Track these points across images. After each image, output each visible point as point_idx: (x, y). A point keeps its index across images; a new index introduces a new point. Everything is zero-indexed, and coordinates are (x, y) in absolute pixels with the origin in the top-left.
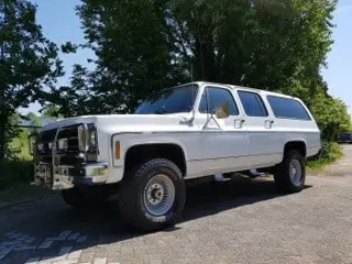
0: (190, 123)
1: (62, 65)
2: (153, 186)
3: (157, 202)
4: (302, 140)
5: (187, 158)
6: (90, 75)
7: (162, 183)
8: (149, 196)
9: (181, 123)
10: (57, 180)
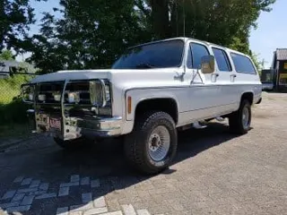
0: (181, 78)
1: (34, 12)
2: (153, 136)
3: (156, 149)
4: (252, 91)
5: (179, 111)
6: (58, 23)
7: (159, 133)
8: (150, 144)
9: (175, 78)
10: (68, 131)
